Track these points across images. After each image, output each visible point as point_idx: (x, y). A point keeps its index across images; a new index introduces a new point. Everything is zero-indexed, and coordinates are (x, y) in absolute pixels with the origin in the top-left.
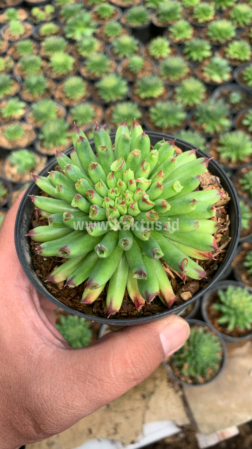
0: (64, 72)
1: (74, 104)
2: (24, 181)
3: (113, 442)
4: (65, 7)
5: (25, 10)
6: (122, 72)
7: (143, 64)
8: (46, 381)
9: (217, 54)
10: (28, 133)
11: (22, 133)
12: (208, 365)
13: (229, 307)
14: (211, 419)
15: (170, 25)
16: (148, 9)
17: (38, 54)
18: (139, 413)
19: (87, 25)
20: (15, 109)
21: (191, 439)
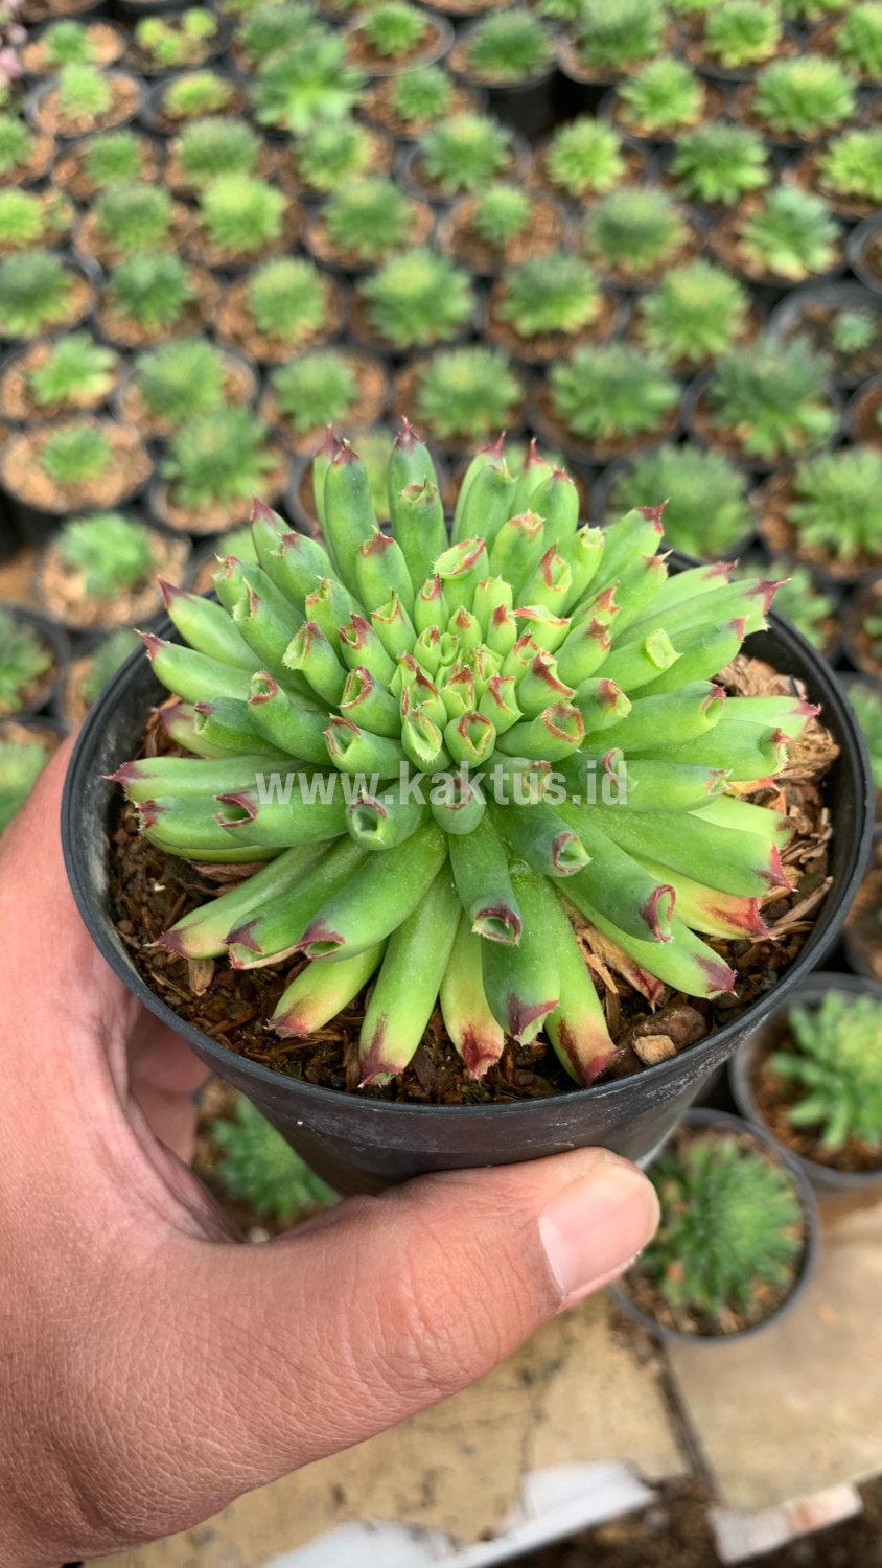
0: (250, 243)
1: (286, 355)
2: (109, 625)
3: (418, 1533)
4: (254, 16)
5: (114, 27)
6: (452, 243)
7: (528, 213)
8: (118, 1350)
9: (789, 177)
10: (125, 457)
11: (104, 456)
12: (752, 1270)
13: (829, 1067)
14: (760, 1458)
15: (623, 77)
16: (547, 19)
17: (158, 182)
18: (511, 1435)
19: (332, 79)
20: (78, 373)
21: (689, 1530)
